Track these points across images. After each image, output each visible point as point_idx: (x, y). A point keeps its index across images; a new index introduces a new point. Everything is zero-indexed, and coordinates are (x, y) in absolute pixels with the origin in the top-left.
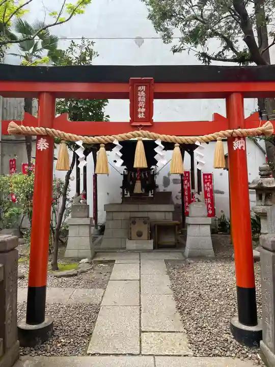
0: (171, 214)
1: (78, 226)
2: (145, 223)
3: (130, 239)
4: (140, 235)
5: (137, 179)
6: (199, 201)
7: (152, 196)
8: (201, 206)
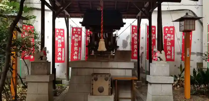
0: (131, 71)
1: (37, 83)
2: (106, 79)
3: (92, 94)
4: (101, 90)
5: (100, 38)
6: (161, 60)
7: (114, 55)
8: (163, 65)
